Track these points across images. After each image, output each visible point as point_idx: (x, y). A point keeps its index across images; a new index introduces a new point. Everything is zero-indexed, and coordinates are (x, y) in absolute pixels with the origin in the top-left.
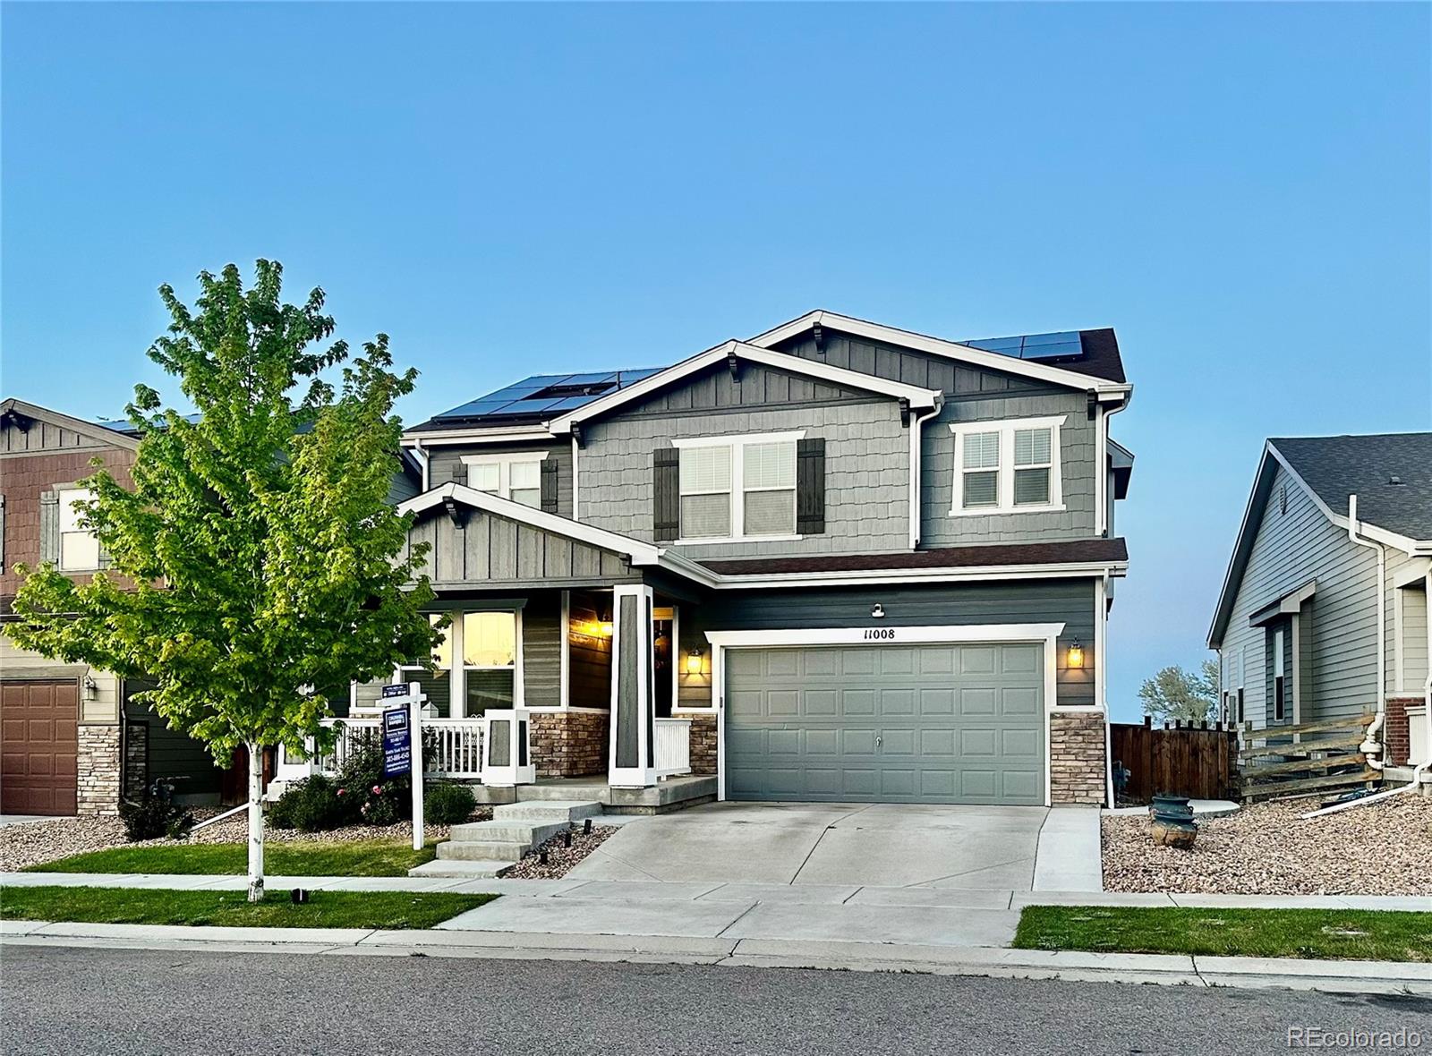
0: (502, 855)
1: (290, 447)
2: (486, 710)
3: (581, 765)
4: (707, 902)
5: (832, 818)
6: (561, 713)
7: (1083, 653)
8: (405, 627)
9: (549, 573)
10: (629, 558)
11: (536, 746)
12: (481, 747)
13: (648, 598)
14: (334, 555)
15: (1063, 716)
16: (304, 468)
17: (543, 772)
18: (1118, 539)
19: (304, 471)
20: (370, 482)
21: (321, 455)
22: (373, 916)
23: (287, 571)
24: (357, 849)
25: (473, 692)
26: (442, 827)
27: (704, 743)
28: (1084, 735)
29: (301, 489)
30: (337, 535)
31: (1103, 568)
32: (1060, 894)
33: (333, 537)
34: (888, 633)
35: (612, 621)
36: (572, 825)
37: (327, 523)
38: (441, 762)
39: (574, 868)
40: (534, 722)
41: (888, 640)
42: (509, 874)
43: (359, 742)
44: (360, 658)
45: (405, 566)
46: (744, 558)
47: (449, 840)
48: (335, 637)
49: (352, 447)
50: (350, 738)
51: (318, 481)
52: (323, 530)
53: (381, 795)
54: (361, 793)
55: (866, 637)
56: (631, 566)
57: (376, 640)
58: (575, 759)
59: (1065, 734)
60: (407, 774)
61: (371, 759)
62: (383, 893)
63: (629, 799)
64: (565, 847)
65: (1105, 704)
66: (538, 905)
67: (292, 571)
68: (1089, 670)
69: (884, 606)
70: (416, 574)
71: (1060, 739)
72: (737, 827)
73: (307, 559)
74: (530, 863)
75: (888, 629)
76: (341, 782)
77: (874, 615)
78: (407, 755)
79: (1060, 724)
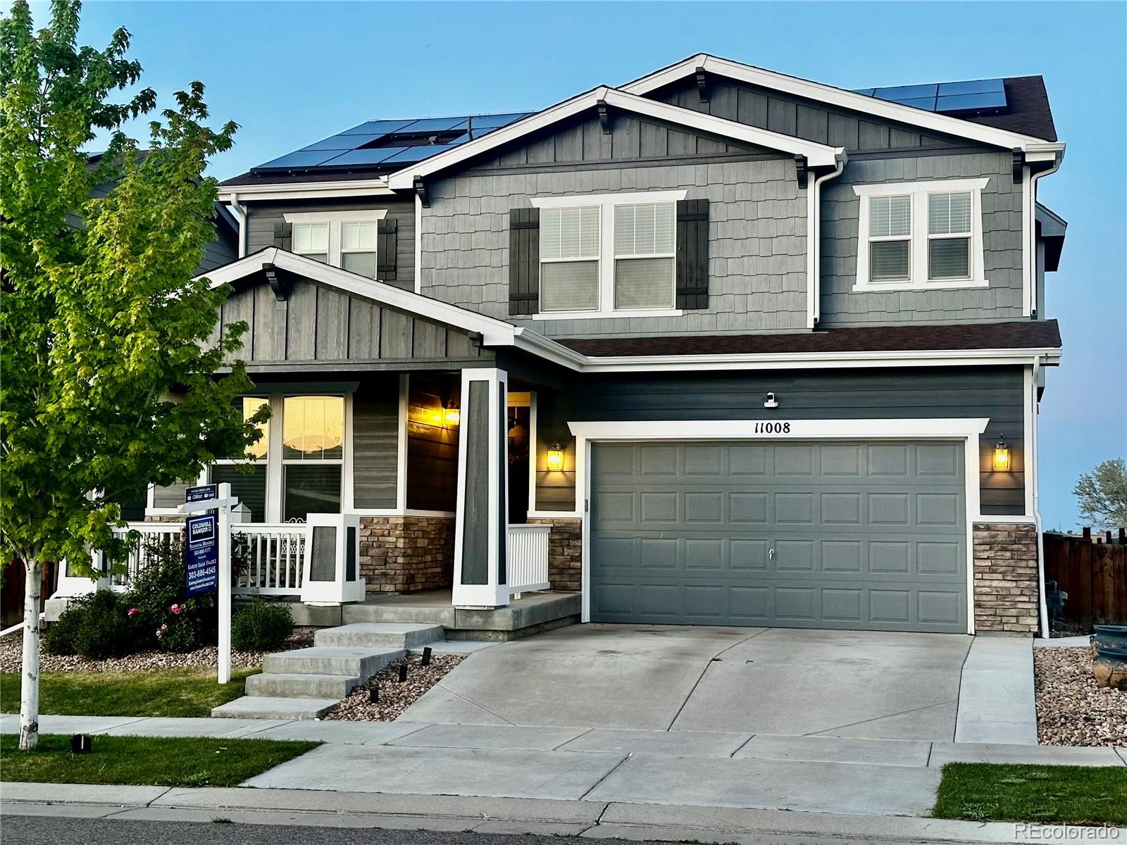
0: (324, 690)
1: (86, 213)
2: (308, 514)
3: (419, 578)
4: (569, 754)
5: (719, 646)
6: (397, 517)
7: (1011, 453)
8: (215, 422)
9: (386, 354)
10: (479, 337)
11: (367, 555)
12: (302, 557)
13: (502, 384)
14: (134, 339)
15: (988, 527)
16: (102, 238)
17: (375, 586)
18: (1049, 320)
19: (101, 240)
20: (178, 254)
21: (122, 224)
22: (168, 769)
23: (78, 358)
24: (151, 681)
25: (293, 491)
26: (253, 655)
27: (566, 553)
28: (1012, 550)
29: (98, 261)
30: (138, 317)
31: (1031, 355)
32: (988, 747)
33: (133, 319)
34: (783, 427)
35: (459, 407)
36: (409, 654)
37: (127, 300)
38: (254, 574)
39: (410, 708)
40: (365, 527)
41: (782, 435)
42: (332, 715)
43: (156, 551)
44: (160, 458)
45: (217, 350)
46: (614, 336)
47: (261, 672)
48: (132, 432)
49: (159, 214)
50: (145, 546)
51: (118, 253)
52: (122, 310)
53: (181, 615)
54: (157, 612)
55: (756, 431)
56: (482, 347)
57: (181, 436)
58: (412, 572)
59: (990, 549)
60: (213, 591)
61: (170, 573)
62: (180, 739)
63: (476, 621)
64: (399, 682)
65: (1037, 515)
66: (367, 756)
67: (84, 358)
68: (1017, 474)
69: (778, 394)
70: (230, 357)
71: (985, 555)
72: (604, 659)
73: (102, 344)
74: (357, 701)
75: (782, 422)
76: (133, 599)
77: (767, 405)
78: (212, 571)
79: (984, 538)
